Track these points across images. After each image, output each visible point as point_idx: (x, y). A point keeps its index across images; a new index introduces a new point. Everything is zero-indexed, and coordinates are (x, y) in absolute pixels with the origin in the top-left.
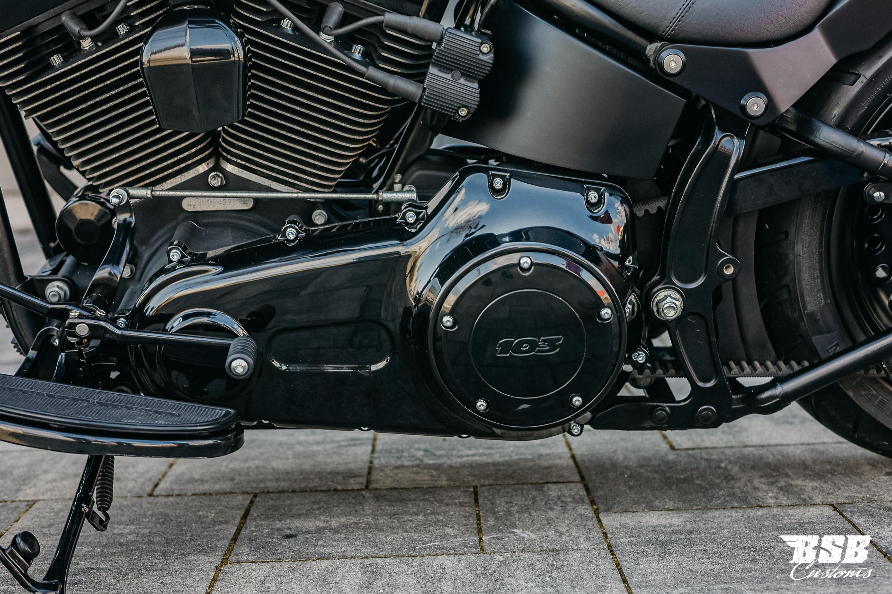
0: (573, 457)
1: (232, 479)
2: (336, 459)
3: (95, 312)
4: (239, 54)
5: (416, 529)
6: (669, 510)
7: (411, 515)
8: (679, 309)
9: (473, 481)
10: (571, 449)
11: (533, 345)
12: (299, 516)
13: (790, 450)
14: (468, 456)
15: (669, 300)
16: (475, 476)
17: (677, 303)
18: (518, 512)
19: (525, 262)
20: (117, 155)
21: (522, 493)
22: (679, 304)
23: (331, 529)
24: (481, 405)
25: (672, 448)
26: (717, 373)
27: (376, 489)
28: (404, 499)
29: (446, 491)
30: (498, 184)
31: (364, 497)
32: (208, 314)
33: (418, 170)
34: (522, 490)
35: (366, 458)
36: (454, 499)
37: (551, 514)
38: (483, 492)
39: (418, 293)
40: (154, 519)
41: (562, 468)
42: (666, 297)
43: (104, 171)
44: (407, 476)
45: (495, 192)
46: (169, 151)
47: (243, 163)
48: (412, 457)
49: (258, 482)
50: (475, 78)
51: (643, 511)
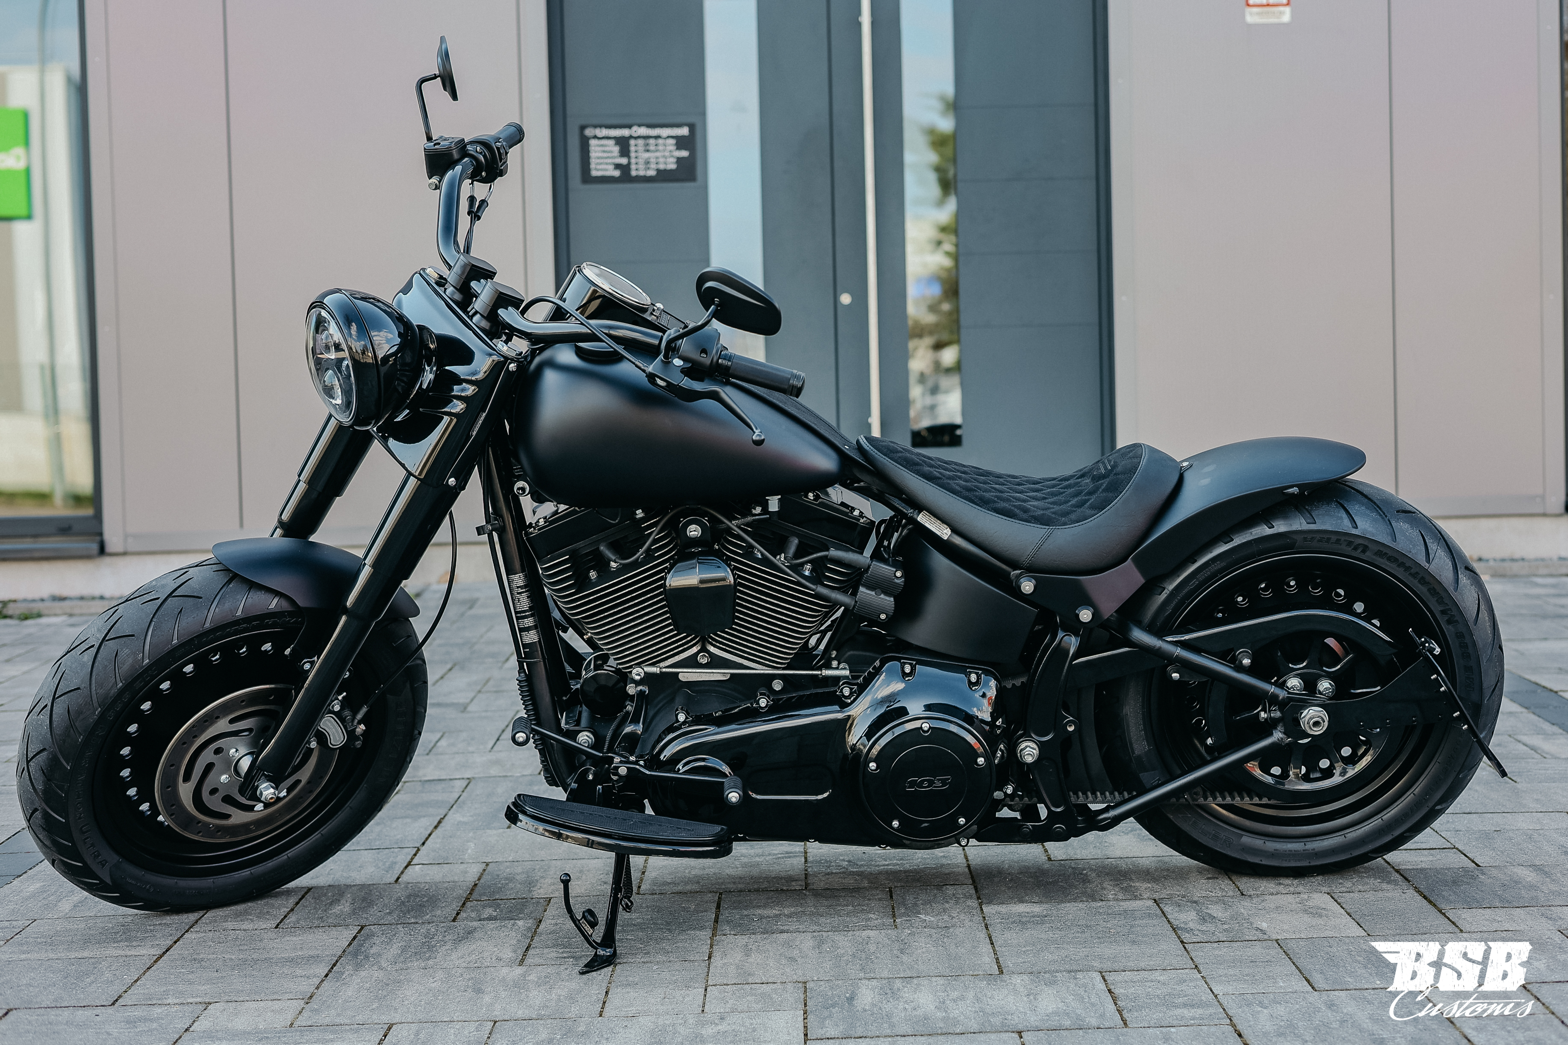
0: (969, 866)
1: (698, 883)
2: (777, 867)
3: (629, 758)
4: (731, 579)
5: (848, 915)
6: (1034, 902)
7: (843, 906)
8: (1036, 755)
9: (889, 883)
10: (967, 861)
11: (931, 783)
12: (759, 907)
13: (1140, 861)
14: (884, 865)
15: (1028, 749)
16: (890, 880)
17: (1034, 751)
18: (922, 904)
19: (926, 726)
20: (636, 643)
21: (927, 892)
22: (1036, 752)
23: (785, 915)
24: (895, 824)
25: (1050, 859)
26: (1065, 801)
27: (814, 889)
28: (836, 896)
29: (868, 890)
30: (908, 669)
31: (805, 895)
32: (703, 760)
33: (849, 651)
34: (926, 890)
35: (802, 867)
36: (875, 896)
37: (947, 905)
38: (896, 891)
39: (853, 744)
40: (650, 909)
41: (959, 874)
42: (1026, 747)
43: (625, 653)
44: (837, 880)
45: (905, 675)
46: (673, 640)
47: (724, 647)
48: (839, 866)
49: (718, 883)
50: (891, 594)
51: (1015, 903)
